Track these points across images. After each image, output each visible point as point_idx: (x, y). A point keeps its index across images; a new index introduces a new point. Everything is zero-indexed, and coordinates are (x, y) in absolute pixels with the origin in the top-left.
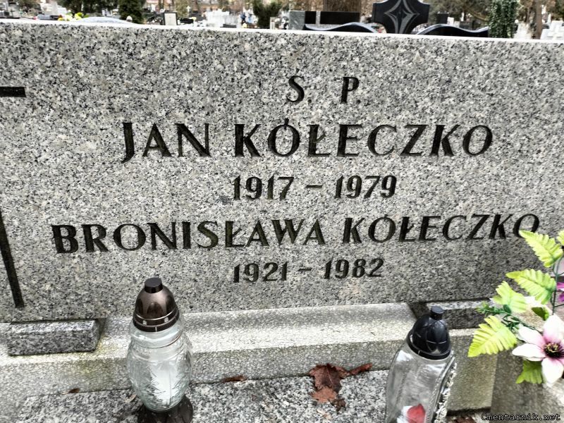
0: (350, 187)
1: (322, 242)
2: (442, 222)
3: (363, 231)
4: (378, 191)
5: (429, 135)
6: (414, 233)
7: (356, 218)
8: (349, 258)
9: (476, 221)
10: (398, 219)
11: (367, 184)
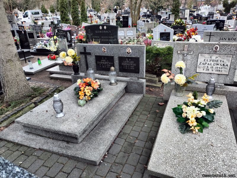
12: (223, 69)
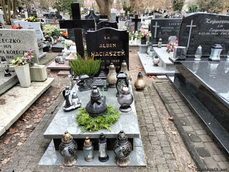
0: (5, 46)
1: (5, 53)
2: (19, 51)
3: (9, 52)
4: (9, 47)
5: (12, 40)
6: (16, 53)
7: (8, 50)
8: (9, 56)
9: (23, 52)
10: (13, 51)
11: (7, 46)
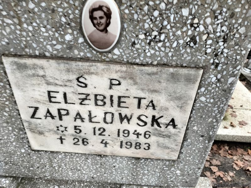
12: (153, 140)
